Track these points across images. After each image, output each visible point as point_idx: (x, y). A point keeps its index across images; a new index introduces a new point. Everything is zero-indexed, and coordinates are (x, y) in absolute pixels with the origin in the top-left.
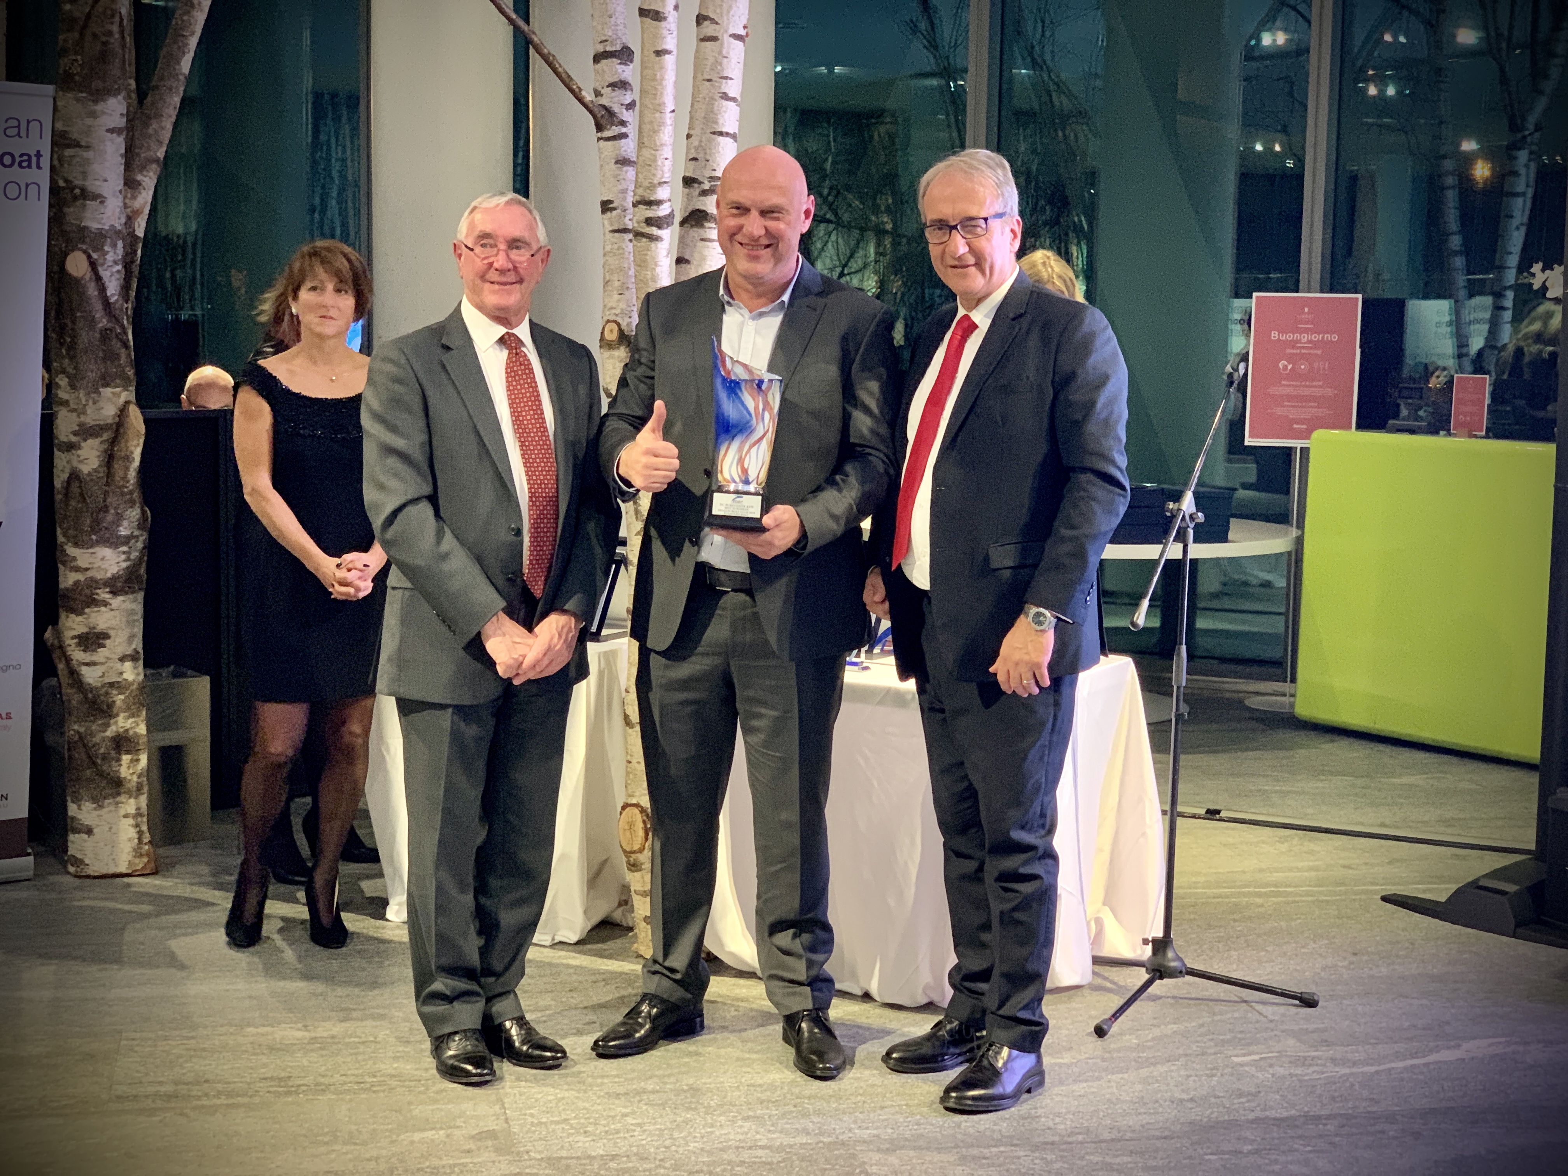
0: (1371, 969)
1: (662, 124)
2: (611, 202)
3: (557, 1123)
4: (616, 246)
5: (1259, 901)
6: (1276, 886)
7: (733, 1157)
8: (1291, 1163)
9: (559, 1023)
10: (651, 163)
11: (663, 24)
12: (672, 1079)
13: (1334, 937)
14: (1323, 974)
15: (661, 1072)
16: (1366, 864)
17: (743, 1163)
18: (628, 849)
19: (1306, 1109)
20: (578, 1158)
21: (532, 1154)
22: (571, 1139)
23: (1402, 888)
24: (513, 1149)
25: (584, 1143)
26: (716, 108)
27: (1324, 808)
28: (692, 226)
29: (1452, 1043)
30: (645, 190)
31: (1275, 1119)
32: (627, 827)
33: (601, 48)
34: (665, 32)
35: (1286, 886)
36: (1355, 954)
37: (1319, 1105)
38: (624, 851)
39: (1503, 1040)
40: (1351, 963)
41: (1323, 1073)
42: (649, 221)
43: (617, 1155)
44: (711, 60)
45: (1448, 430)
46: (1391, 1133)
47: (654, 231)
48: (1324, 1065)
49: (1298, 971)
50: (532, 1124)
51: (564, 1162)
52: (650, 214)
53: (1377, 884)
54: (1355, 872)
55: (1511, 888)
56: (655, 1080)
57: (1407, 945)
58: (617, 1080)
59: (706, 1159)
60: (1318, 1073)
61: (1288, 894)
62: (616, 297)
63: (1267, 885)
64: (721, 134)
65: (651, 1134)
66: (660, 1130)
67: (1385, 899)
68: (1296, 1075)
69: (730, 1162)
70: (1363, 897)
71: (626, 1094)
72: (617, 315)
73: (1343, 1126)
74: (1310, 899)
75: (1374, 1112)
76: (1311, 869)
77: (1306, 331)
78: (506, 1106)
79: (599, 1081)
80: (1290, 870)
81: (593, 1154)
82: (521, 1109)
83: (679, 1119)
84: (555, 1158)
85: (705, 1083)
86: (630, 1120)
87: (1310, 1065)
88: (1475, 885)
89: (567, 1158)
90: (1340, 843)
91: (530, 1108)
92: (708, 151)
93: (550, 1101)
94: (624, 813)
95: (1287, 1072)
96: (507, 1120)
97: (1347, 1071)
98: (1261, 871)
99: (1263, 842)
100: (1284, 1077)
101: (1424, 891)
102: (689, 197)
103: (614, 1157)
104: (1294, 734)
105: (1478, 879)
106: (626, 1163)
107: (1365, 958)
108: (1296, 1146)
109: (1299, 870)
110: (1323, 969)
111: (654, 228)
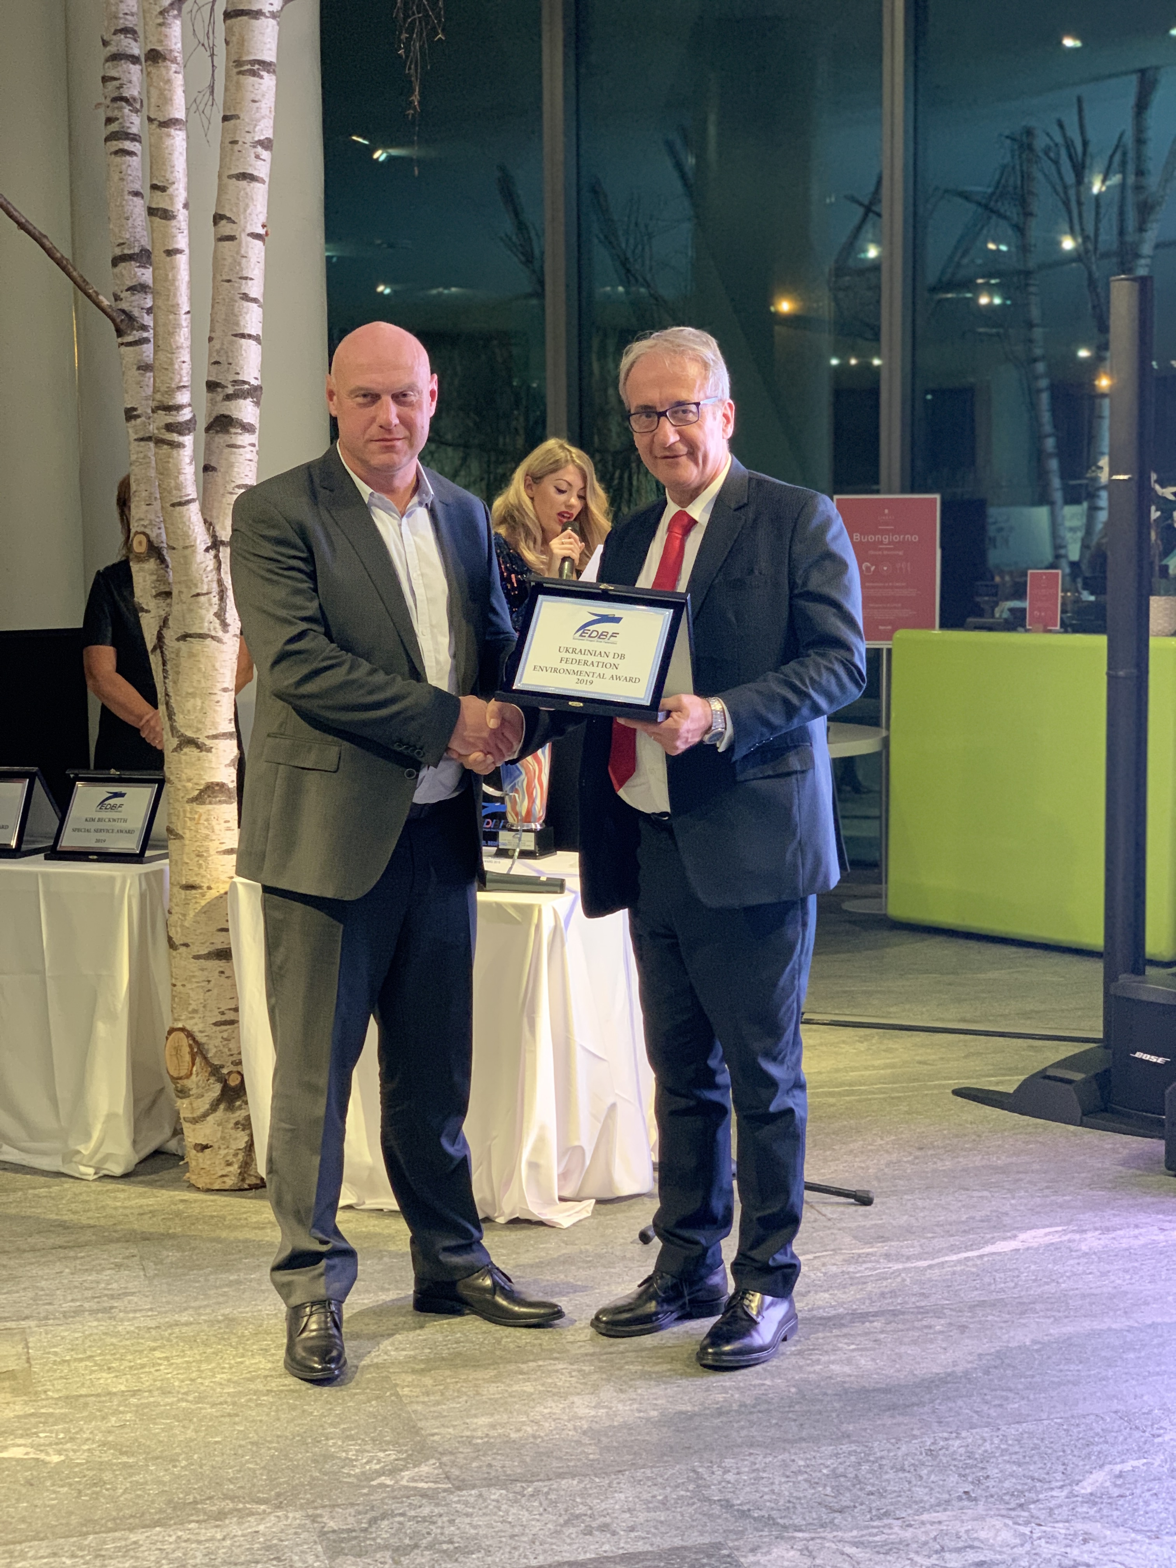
0: (935, 1163)
1: (177, 326)
2: (135, 409)
3: (81, 1360)
4: (141, 455)
5: (832, 1100)
6: (850, 1085)
7: (261, 1387)
8: (833, 1362)
9: (97, 1258)
10: (169, 367)
11: (174, 223)
12: (208, 1310)
13: (902, 1132)
14: (886, 1170)
15: (197, 1304)
16: (942, 1059)
17: (269, 1392)
18: (175, 1075)
19: (855, 1307)
20: (98, 1395)
21: (50, 1393)
22: (93, 1376)
23: (974, 1081)
24: (31, 1389)
25: (107, 1379)
26: (236, 310)
27: (907, 1006)
28: (217, 432)
29: (1009, 1234)
30: (163, 395)
31: (821, 1318)
32: (174, 1053)
33: (118, 251)
34: (175, 231)
35: (861, 1084)
36: (921, 1149)
37: (867, 1302)
38: (172, 1077)
39: (1060, 1228)
40: (916, 1158)
41: (876, 1269)
42: (170, 427)
43: (139, 1390)
44: (230, 260)
45: (1024, 626)
46: (938, 1328)
47: (175, 437)
48: (878, 1262)
49: (862, 1168)
50: (55, 1362)
51: (82, 1400)
52: (169, 420)
53: (951, 1079)
54: (930, 1067)
55: (1078, 1076)
56: (191, 1311)
57: (974, 1137)
58: (150, 1313)
59: (232, 1390)
60: (870, 1269)
61: (862, 1092)
62: (144, 507)
63: (841, 1085)
64: (243, 336)
65: (178, 1367)
66: (187, 1362)
67: (958, 1093)
68: (848, 1273)
69: (256, 1392)
70: (935, 1092)
71: (158, 1327)
72: (145, 527)
73: (890, 1323)
74: (882, 1096)
75: (922, 1307)
76: (886, 1067)
77: (887, 532)
78: (30, 1345)
79: (131, 1315)
80: (866, 1068)
81: (114, 1390)
82: (45, 1347)
83: (209, 1351)
84: (73, 1397)
85: (242, 1313)
86: (158, 1354)
87: (864, 1262)
88: (1043, 1075)
89: (86, 1396)
90: (918, 1039)
91: (54, 1346)
92: (230, 354)
93: (77, 1338)
94: (171, 1038)
95: (840, 1270)
96: (28, 1360)
97: (900, 1266)
98: (837, 1070)
99: (844, 1042)
100: (835, 1275)
101: (997, 1083)
102: (213, 402)
103: (134, 1393)
104: (886, 933)
105: (1045, 1069)
106: (147, 1398)
107: (930, 1152)
108: (840, 1345)
109: (875, 1068)
110: (888, 1165)
111: (175, 435)
